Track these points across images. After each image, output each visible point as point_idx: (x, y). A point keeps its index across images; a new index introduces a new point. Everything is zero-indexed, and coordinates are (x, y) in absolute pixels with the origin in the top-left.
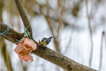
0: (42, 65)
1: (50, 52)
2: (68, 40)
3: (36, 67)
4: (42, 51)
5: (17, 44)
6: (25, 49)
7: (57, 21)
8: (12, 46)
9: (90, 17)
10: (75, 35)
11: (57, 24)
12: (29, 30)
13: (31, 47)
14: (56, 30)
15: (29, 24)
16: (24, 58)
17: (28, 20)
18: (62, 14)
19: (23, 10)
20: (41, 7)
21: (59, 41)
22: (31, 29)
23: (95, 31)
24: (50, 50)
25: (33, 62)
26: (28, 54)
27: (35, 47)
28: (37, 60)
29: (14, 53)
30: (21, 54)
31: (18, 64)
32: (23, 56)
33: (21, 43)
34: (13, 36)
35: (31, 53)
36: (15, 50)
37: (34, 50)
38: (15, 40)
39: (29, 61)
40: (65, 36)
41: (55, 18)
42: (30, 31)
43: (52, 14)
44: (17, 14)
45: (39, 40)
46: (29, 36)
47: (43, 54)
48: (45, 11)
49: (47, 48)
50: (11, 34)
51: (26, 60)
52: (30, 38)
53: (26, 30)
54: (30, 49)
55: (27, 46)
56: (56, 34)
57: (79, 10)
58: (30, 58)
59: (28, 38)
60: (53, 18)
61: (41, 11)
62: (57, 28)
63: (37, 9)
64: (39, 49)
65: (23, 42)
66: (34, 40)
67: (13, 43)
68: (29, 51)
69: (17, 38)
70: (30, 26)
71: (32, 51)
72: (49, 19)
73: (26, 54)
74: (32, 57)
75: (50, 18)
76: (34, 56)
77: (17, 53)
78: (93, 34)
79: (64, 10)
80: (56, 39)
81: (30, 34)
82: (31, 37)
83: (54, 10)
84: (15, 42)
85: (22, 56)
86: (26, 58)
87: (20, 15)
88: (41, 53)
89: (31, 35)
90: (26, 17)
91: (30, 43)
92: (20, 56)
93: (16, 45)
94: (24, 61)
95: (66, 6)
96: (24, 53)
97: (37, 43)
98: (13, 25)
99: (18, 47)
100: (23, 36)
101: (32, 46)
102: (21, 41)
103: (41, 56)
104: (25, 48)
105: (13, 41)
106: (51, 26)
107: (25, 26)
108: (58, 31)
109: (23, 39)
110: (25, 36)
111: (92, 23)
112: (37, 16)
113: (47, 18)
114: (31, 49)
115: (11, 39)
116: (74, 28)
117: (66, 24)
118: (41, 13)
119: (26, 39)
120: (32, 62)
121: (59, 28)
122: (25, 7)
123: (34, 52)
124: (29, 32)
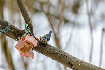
0: (43, 62)
1: (51, 49)
2: (68, 37)
3: (37, 63)
4: (43, 47)
5: (18, 41)
6: (25, 46)
7: (58, 18)
8: (13, 43)
9: (90, 14)
10: (75, 31)
11: (58, 21)
12: (30, 26)
13: (32, 44)
14: (57, 27)
15: (30, 21)
16: (25, 55)
17: (29, 17)
18: (62, 11)
19: (24, 7)
20: (42, 4)
21: (60, 37)
22: (32, 26)
23: (95, 28)
24: (51, 46)
25: (34, 58)
26: (29, 50)
27: (36, 44)
28: (38, 56)
29: (15, 49)
30: (22, 51)
31: (19, 60)
32: (24, 52)
33: (22, 40)
34: (14, 33)
35: (32, 49)
36: (16, 47)
37: (35, 47)
38: (16, 37)
39: (30, 57)
40: (65, 33)
41: (56, 15)
42: (31, 28)
43: (52, 11)
44: (18, 11)
45: (40, 37)
46: (30, 33)
47: (44, 50)
48: (45, 8)
49: (48, 44)
50: (12, 30)
51: (27, 57)
52: (31, 35)
53: (27, 27)
54: (30, 45)
55: (28, 43)
56: (56, 31)
57: (80, 7)
58: (31, 54)
59: (29, 35)
60: (54, 15)
61: (41, 8)
62: (57, 25)
63: (37, 6)
64: (40, 45)
65: (24, 38)
66: (35, 37)
67: (14, 39)
68: (30, 47)
69: (18, 34)
70: (31, 23)
71: (32, 47)
73: (27, 51)
74: (33, 54)
75: (51, 15)
76: (35, 53)
77: (17, 49)
79: (64, 7)
80: (57, 36)
81: (30, 30)
82: (31, 34)
83: (54, 7)
84: (16, 38)
85: (23, 52)
86: (27, 55)
87: (21, 12)
88: (41, 50)
89: (32, 32)
90: (26, 14)
91: (31, 40)
92: (21, 52)
93: (17, 42)
94: (25, 57)
95: (67, 3)
96: (25, 49)
97: (37, 40)
98: (14, 22)
99: (19, 44)
100: (24, 33)
101: (33, 42)
102: (22, 38)
103: (42, 53)
104: (26, 44)
105: (14, 38)
106: (51, 23)
107: (26, 23)
108: (58, 28)
109: (23, 36)
110: (26, 33)
111: (92, 20)
112: (38, 13)
113: (48, 15)
114: (32, 46)
115: (12, 36)
116: (75, 24)
117: (66, 21)
118: (42, 10)
119: (27, 36)
120: (32, 58)
121: (59, 25)
122: (26, 4)
123: (35, 48)
124: (29, 29)
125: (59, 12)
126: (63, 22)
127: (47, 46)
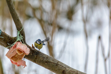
0: (36, 71)
1: (44, 57)
2: (62, 44)
3: (28, 72)
4: (35, 56)
5: (9, 48)
6: (17, 54)
7: (51, 24)
8: (3, 51)
9: (85, 21)
10: (70, 39)
11: (51, 28)
12: (22, 34)
13: (24, 52)
14: (50, 34)
15: (21, 28)
16: (16, 63)
17: (21, 24)
18: (56, 17)
19: (16, 13)
20: (34, 10)
21: (53, 45)
22: (24, 33)
24: (44, 54)
25: (26, 67)
26: (21, 59)
27: (28, 52)
28: (30, 65)
29: (6, 57)
30: (13, 59)
32: (16, 60)
33: (14, 48)
34: (4, 40)
35: (24, 57)
36: (7, 55)
37: (27, 55)
38: (7, 44)
39: (22, 66)
40: (59, 40)
41: (49, 22)
42: (22, 35)
43: (45, 17)
44: (9, 17)
45: (32, 45)
46: (21, 40)
47: (36, 58)
48: (38, 14)
49: (40, 52)
50: (3, 37)
51: (19, 66)
52: (23, 43)
53: (18, 34)
54: (22, 54)
55: (20, 51)
57: (74, 13)
58: (23, 62)
59: (21, 42)
60: (47, 21)
61: (34, 13)
62: (51, 32)
63: (30, 12)
64: (32, 54)
65: (16, 46)
66: (27, 45)
67: (5, 47)
68: (22, 55)
69: (9, 42)
70: (23, 30)
71: (24, 56)
72: (42, 23)
73: (18, 59)
74: (25, 62)
75: (44, 22)
76: (27, 61)
77: (9, 57)
78: (89, 39)
79: (58, 13)
80: (50, 43)
81: (22, 38)
82: (23, 41)
83: (48, 13)
84: (7, 46)
85: (14, 61)
86: (18, 63)
87: (13, 18)
88: (34, 58)
89: (24, 39)
90: (18, 20)
91: (23, 48)
92: (13, 61)
93: (8, 50)
94: (16, 66)
95: (61, 9)
96: (16, 57)
97: (29, 47)
98: (4, 29)
99: (11, 51)
100: (16, 40)
101: (25, 50)
102: (13, 45)
103: (35, 61)
104: (17, 52)
105: (5, 45)
106: (44, 30)
107: (17, 29)
108: (52, 35)
109: (15, 43)
110: (18, 40)
111: (88, 27)
112: (30, 19)
113: (41, 21)
114: (24, 54)
115: (3, 43)
116: (69, 32)
117: (60, 28)
118: (35, 16)
119: (19, 43)
120: (24, 67)
121: (53, 32)
122: (18, 9)
123: (27, 57)
124: (21, 36)
125: (53, 18)
126: (57, 29)
127: (40, 54)
